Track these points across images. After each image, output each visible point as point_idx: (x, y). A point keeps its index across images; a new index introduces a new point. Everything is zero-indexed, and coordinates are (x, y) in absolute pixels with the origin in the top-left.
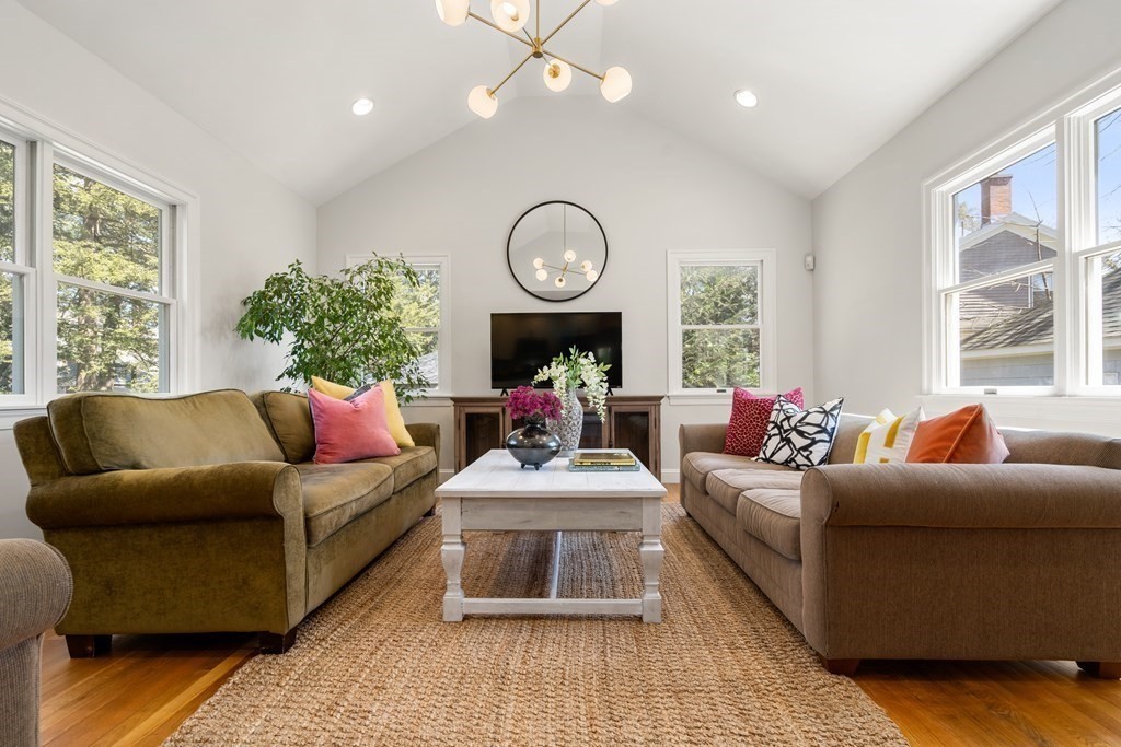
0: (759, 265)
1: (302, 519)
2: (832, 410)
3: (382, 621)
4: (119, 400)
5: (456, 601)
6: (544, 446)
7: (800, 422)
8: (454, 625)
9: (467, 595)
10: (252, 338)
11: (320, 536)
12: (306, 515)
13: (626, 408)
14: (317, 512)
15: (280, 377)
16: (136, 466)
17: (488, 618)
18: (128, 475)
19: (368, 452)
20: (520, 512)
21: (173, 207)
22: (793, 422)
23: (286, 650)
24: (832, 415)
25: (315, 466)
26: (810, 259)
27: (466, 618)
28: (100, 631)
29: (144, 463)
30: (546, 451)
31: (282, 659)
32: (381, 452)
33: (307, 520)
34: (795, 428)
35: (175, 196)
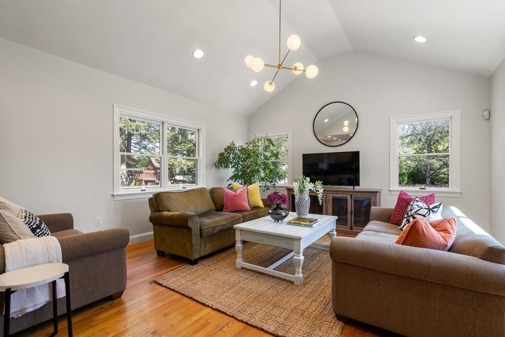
0: (450, 119)
1: (199, 230)
2: (433, 208)
3: (222, 263)
4: (166, 194)
5: (240, 262)
6: (281, 214)
7: (415, 212)
8: (237, 269)
9: (244, 261)
10: (219, 168)
11: (205, 235)
12: (200, 228)
13: (359, 196)
14: (204, 228)
15: (228, 180)
16: (169, 211)
17: (249, 270)
18: (166, 213)
19: (238, 209)
20: (256, 237)
21: (199, 130)
22: (413, 211)
23: (194, 265)
24: (433, 211)
25: (222, 213)
26: (486, 113)
27: (243, 268)
28: (163, 251)
29: (171, 210)
30: (281, 216)
31: (192, 267)
32: (243, 209)
33: (200, 230)
34: (412, 216)
35: (199, 127)
